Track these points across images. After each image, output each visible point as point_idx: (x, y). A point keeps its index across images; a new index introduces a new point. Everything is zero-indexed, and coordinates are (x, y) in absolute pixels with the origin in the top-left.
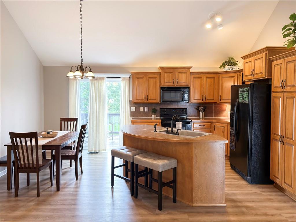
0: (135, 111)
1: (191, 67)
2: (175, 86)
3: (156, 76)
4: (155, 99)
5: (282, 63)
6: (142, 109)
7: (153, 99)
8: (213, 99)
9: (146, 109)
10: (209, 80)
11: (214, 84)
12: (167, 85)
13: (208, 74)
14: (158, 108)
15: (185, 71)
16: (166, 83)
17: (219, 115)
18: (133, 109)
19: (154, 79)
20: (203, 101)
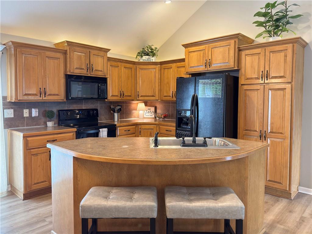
0: (13, 116)
1: (109, 50)
2: (89, 75)
3: (58, 55)
4: (57, 95)
5: (260, 53)
6: (26, 113)
7: (54, 95)
8: (130, 96)
9: (35, 113)
10: (127, 71)
11: (132, 77)
12: (77, 72)
13: (125, 63)
14: (55, 110)
15: (102, 53)
16: (77, 68)
17: (130, 115)
18: (10, 113)
19: (56, 61)
20: (120, 99)
